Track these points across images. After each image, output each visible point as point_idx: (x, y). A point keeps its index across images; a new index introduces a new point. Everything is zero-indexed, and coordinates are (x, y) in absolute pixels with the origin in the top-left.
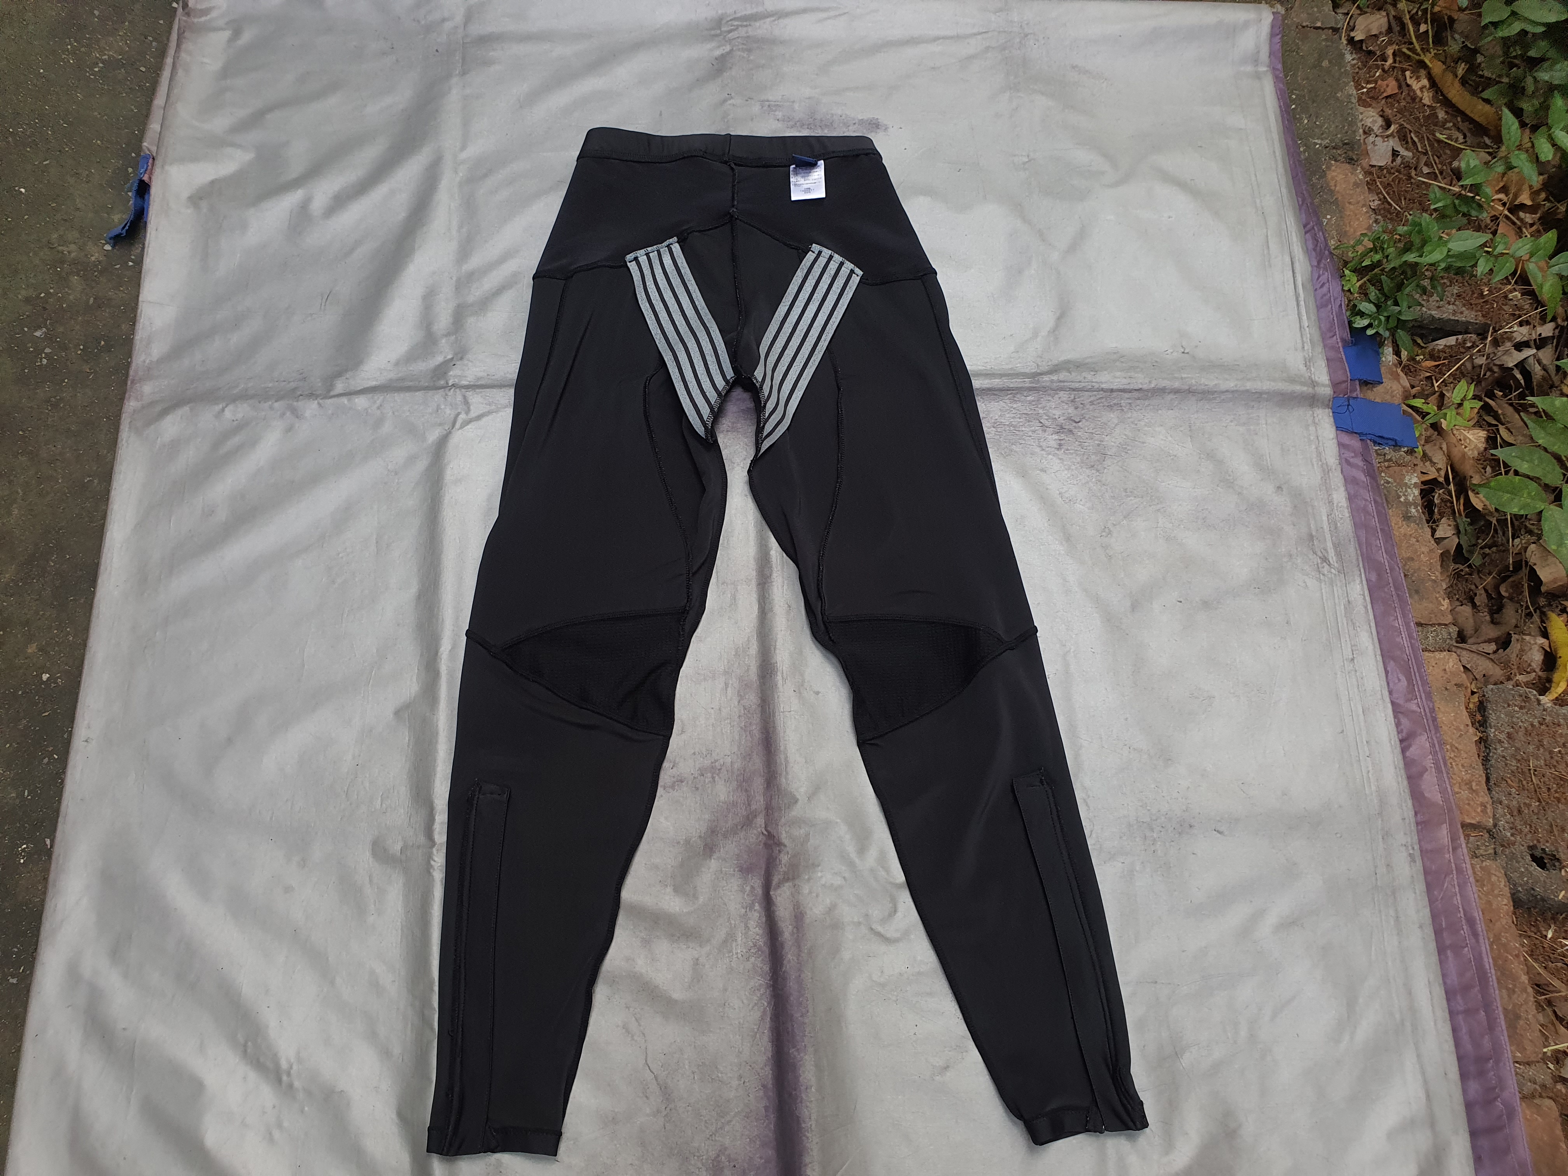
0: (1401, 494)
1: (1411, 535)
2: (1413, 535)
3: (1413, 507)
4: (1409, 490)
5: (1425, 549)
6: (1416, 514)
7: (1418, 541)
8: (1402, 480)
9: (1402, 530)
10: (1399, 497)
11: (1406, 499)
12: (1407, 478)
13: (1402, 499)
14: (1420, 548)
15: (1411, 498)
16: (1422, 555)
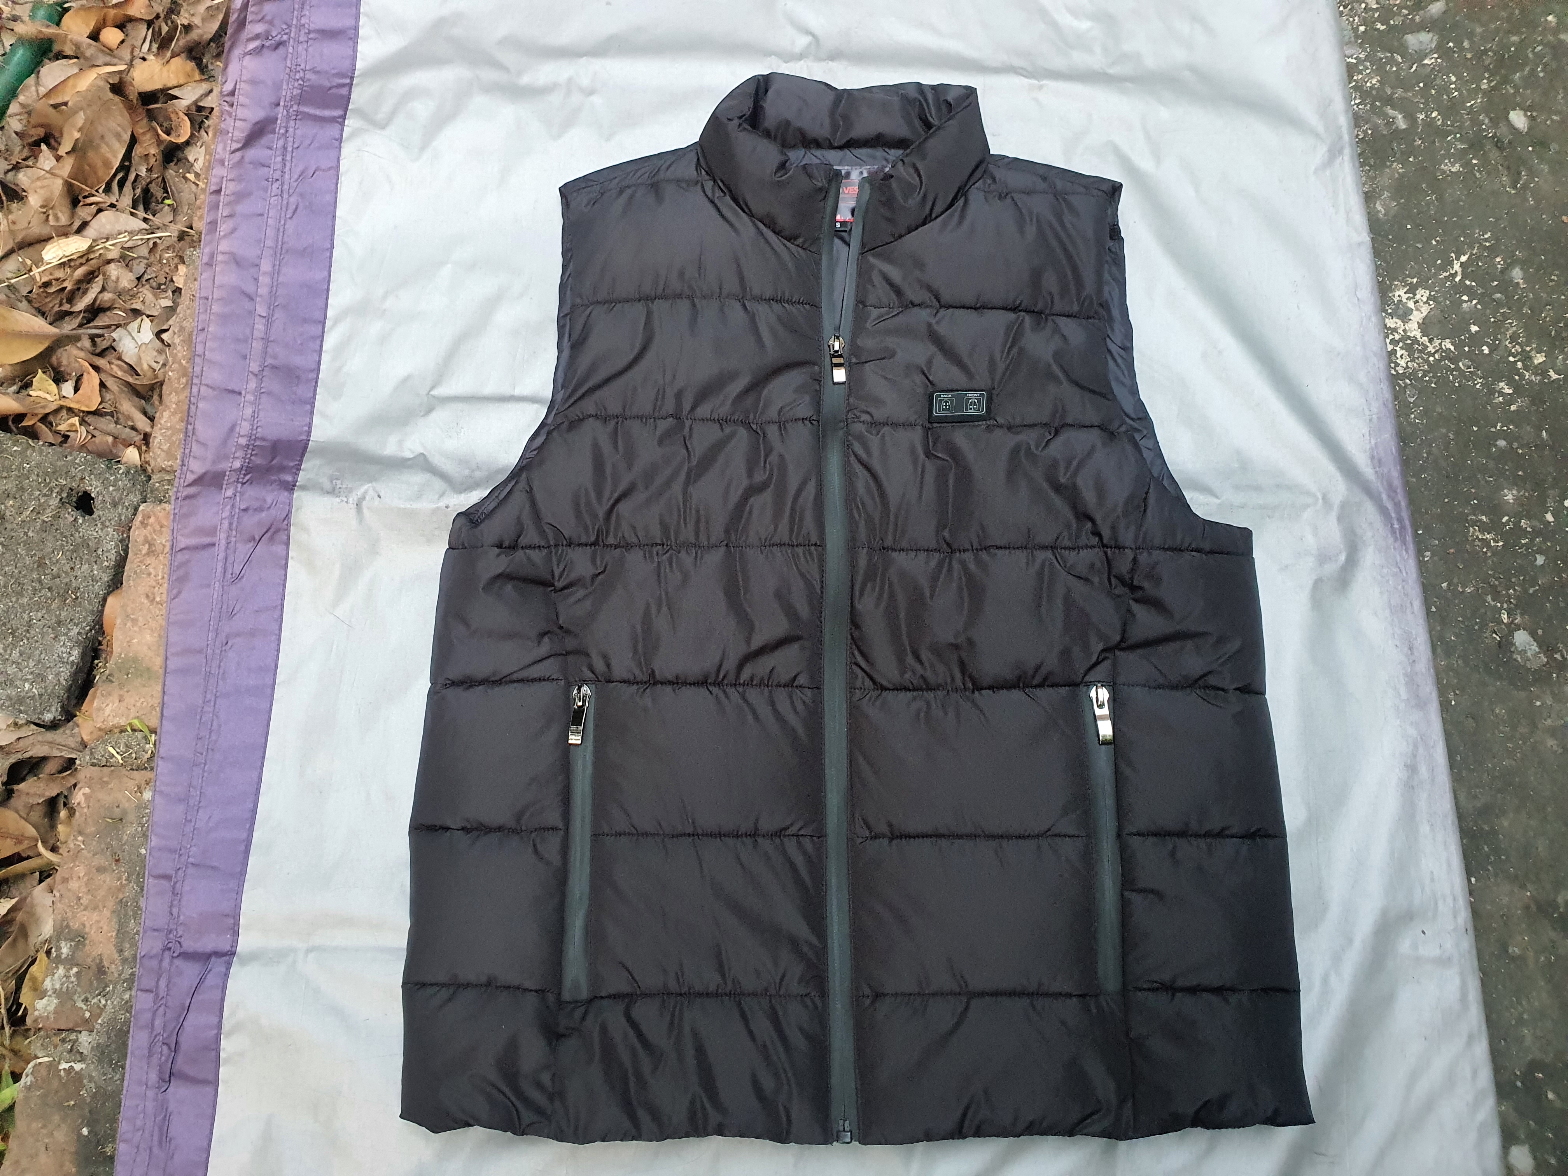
0: (73, 979)
1: (85, 910)
2: (82, 908)
3: (63, 956)
4: (58, 986)
5: (74, 885)
6: (63, 944)
7: (79, 898)
8: (61, 1004)
9: (95, 916)
10: (78, 974)
11: (68, 970)
12: (51, 1008)
13: (75, 970)
14: (80, 887)
15: (61, 971)
16: (81, 875)
